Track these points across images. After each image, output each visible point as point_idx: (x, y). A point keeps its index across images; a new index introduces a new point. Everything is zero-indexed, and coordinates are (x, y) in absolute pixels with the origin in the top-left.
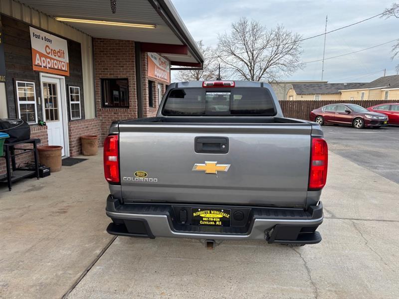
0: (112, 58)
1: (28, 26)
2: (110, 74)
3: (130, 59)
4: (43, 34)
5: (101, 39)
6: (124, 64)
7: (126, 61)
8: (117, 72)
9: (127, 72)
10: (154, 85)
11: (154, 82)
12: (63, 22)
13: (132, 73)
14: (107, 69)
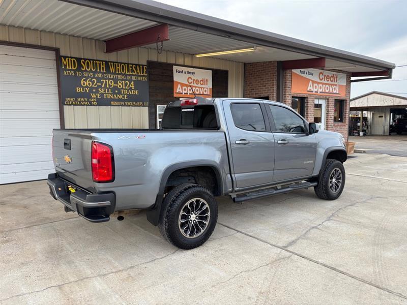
0: (258, 79)
1: (171, 65)
2: (256, 94)
3: (271, 78)
4: (186, 69)
5: (250, 63)
6: (266, 84)
7: (268, 81)
8: (260, 91)
9: (268, 90)
10: (307, 100)
11: (307, 98)
12: (209, 57)
13: (272, 91)
14: (253, 89)
